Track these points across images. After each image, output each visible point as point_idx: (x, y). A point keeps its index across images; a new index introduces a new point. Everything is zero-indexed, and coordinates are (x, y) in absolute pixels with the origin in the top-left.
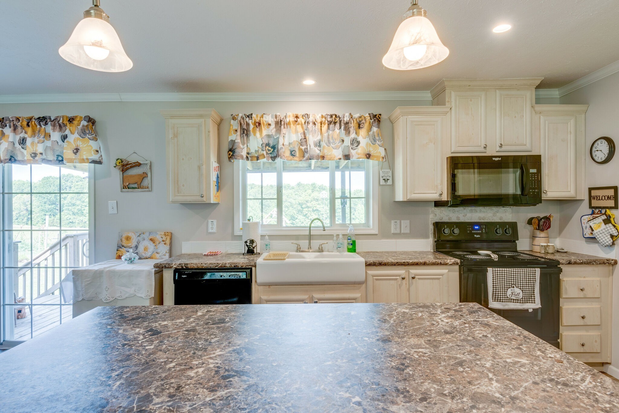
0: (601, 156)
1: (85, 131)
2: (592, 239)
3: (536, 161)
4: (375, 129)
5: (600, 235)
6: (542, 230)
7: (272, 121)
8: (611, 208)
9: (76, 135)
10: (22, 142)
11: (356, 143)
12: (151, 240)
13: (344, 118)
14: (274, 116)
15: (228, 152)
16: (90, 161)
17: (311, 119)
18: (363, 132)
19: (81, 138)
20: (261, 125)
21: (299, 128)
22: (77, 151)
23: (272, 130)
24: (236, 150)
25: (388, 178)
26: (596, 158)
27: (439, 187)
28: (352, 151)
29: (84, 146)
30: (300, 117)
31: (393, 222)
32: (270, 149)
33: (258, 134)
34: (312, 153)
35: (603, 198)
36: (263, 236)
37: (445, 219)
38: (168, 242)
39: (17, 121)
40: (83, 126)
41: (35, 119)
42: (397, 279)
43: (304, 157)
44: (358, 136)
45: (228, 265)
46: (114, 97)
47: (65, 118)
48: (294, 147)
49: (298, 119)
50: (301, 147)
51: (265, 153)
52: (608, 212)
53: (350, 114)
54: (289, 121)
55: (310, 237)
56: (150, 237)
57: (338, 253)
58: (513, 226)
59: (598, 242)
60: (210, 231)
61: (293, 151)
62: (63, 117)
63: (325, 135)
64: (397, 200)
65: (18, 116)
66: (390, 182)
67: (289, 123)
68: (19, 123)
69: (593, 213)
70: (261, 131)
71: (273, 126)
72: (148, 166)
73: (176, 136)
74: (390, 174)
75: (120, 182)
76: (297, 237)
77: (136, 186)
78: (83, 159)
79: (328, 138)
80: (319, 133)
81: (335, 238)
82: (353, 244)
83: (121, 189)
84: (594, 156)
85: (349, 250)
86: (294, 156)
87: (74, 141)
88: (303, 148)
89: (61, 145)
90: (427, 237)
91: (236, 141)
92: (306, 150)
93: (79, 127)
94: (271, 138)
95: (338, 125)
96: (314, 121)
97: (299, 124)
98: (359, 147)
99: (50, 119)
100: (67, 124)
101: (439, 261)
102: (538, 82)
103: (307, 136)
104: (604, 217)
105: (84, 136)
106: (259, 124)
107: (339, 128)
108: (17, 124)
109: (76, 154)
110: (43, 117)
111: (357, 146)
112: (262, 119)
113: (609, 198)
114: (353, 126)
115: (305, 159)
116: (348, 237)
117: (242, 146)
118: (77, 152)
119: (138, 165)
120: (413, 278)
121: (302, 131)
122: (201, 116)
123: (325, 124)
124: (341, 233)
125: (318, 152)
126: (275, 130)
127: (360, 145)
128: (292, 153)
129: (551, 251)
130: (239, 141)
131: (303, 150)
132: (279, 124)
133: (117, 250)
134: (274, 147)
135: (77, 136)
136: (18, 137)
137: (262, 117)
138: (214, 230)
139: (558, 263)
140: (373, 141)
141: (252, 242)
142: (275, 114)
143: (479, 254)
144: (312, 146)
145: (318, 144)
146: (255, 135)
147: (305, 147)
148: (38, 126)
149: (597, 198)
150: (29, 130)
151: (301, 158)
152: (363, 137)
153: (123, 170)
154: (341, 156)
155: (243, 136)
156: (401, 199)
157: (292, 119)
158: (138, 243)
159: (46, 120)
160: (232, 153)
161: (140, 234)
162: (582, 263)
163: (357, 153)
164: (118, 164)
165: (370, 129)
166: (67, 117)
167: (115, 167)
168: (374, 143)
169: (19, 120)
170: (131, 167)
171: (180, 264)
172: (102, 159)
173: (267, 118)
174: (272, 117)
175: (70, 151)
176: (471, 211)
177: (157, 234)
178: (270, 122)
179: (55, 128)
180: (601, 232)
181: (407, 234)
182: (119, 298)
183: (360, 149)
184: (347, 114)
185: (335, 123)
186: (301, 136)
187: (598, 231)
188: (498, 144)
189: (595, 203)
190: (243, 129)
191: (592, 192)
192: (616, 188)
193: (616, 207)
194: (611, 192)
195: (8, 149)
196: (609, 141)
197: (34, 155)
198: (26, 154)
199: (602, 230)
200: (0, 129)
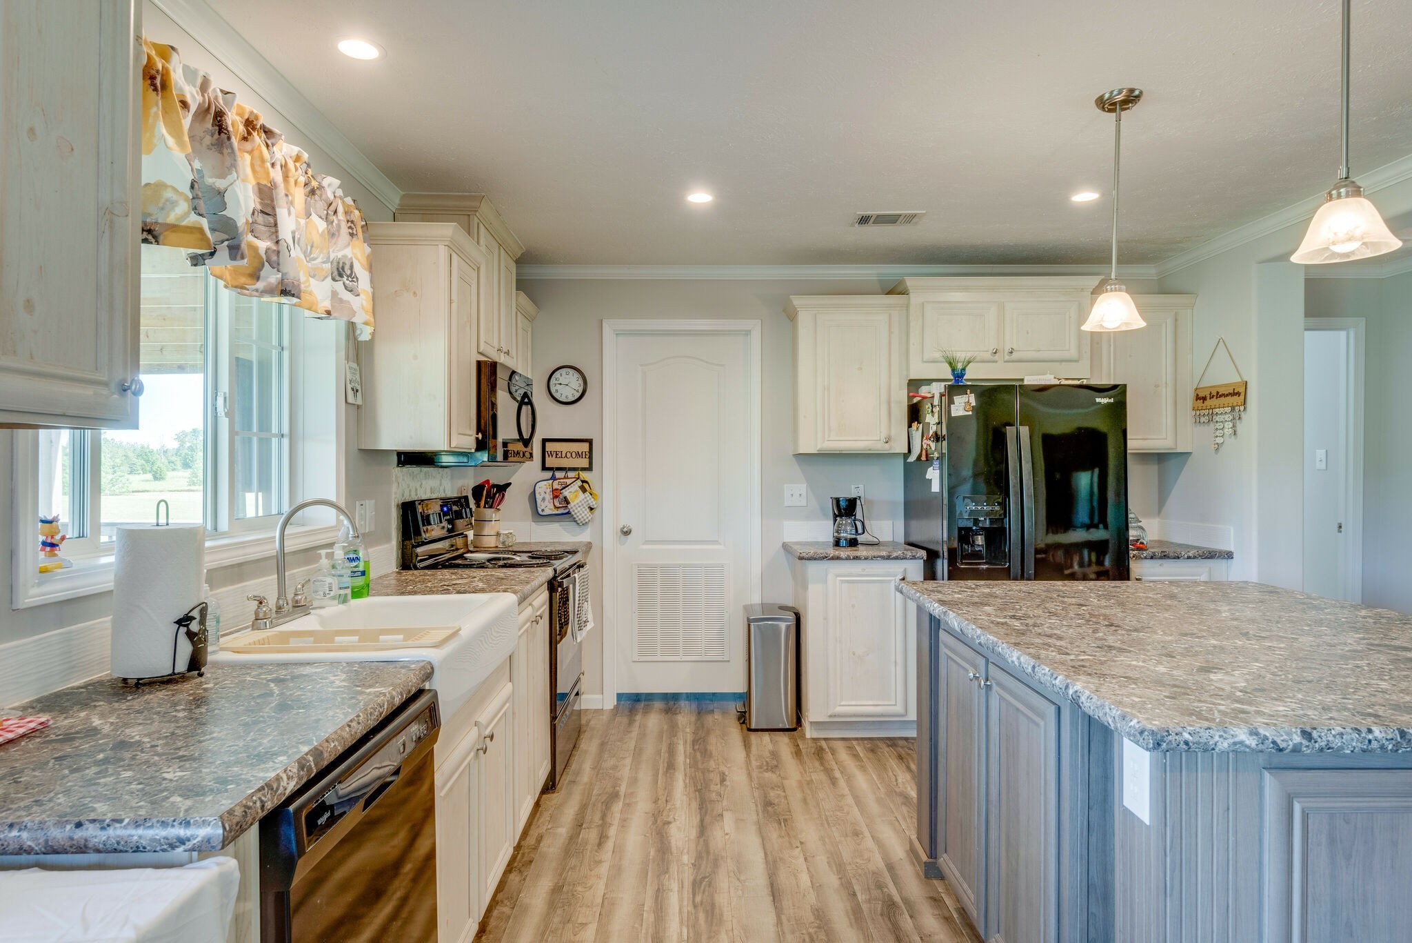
0: (569, 393)
2: (560, 516)
5: (579, 509)
8: (584, 469)
11: (351, 273)
13: (323, 185)
14: (199, 81)
25: (357, 386)
26: (557, 396)
27: (474, 421)
28: (349, 297)
31: (358, 505)
35: (569, 455)
37: (407, 495)
43: (256, 276)
50: (252, 238)
52: (584, 475)
63: (301, 223)
66: (359, 399)
69: (555, 478)
74: (359, 377)
79: (303, 236)
84: (553, 391)
90: (388, 541)
95: (317, 202)
97: (251, 152)
98: (360, 289)
102: (519, 254)
103: (275, 207)
104: (578, 483)
107: (320, 212)
111: (357, 287)
112: (168, 65)
113: (578, 455)
115: (260, 285)
123: (300, 186)
127: (360, 284)
131: (262, 252)
147: (270, 244)
149: (557, 454)
152: (359, 262)
174: (191, 78)
176: (426, 476)
178: (189, 100)
180: (580, 504)
181: (369, 534)
185: (311, 193)
187: (575, 503)
189: (550, 462)
191: (548, 445)
192: (590, 442)
193: (590, 469)
194: (584, 447)
196: (580, 373)
199: (580, 501)
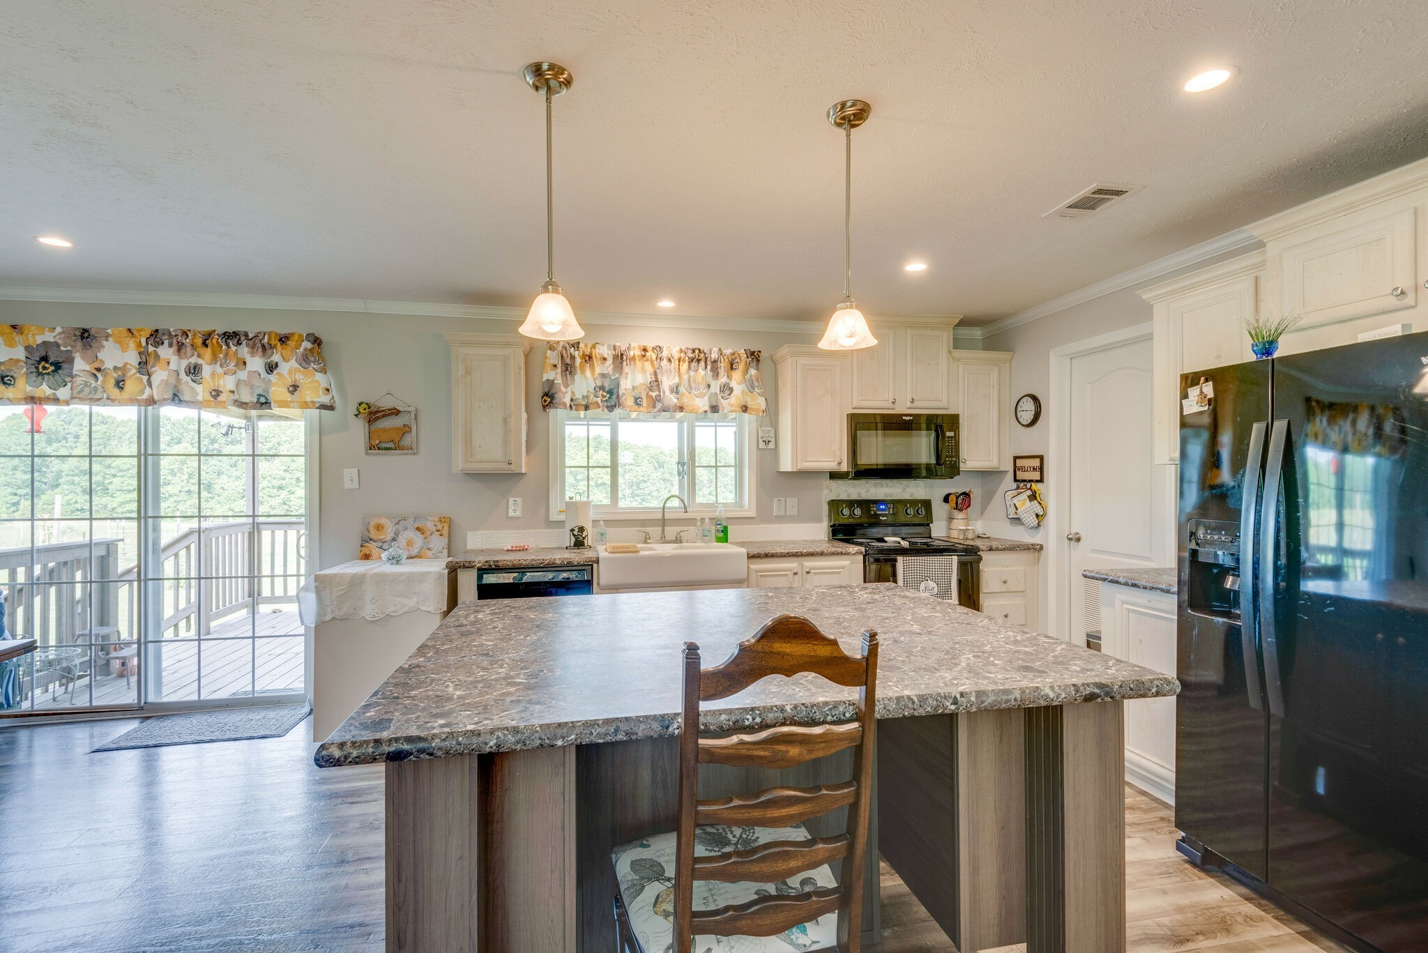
0: (1027, 417)
1: (307, 358)
2: (1017, 520)
3: (954, 421)
4: (753, 372)
5: (1025, 515)
6: (961, 510)
7: (608, 354)
8: (1037, 481)
9: (293, 363)
10: (193, 371)
11: (727, 389)
12: (418, 529)
13: (711, 354)
14: (612, 347)
15: (543, 397)
16: (317, 405)
17: (665, 354)
18: (737, 375)
19: (302, 369)
20: (593, 360)
21: (648, 365)
22: (294, 388)
23: (608, 367)
24: (556, 396)
25: (769, 439)
26: (1021, 420)
27: (838, 453)
28: (722, 401)
29: (308, 381)
30: (650, 349)
31: (775, 500)
32: (605, 394)
33: (588, 373)
34: (667, 402)
35: (1029, 469)
36: (595, 522)
37: (844, 497)
38: (445, 531)
39: (185, 336)
40: (306, 349)
41: (218, 335)
42: (787, 574)
43: (654, 407)
44: (731, 380)
45: (558, 562)
46: (356, 306)
47: (273, 336)
48: (640, 393)
49: (647, 353)
50: (650, 393)
51: (599, 400)
52: (1034, 486)
53: (720, 350)
54: (634, 355)
55: (663, 522)
56: (417, 525)
57: (703, 544)
58: (927, 504)
59: (1022, 524)
60: (511, 514)
61: (639, 398)
62: (270, 334)
63: (686, 377)
64: (782, 469)
65: (185, 328)
66: (772, 445)
67: (633, 358)
68: (188, 340)
69: (1018, 488)
70: (592, 368)
71: (610, 361)
72: (413, 416)
73: (468, 372)
74: (772, 434)
75: (365, 439)
76: (643, 523)
77: (391, 445)
78: (306, 402)
79: (689, 381)
80: (677, 374)
81: (699, 523)
82: (725, 531)
83: (367, 450)
84: (1019, 417)
85: (719, 540)
86: (640, 405)
87: (290, 372)
88: (654, 394)
89: (264, 379)
90: (819, 521)
91: (556, 382)
92: (658, 398)
93: (298, 351)
94: (606, 378)
95: (702, 363)
96: (670, 356)
97: (647, 360)
98: (732, 395)
99: (246, 335)
100: (276, 345)
101: (840, 550)
102: (957, 321)
103: (659, 377)
104: (1029, 493)
105: (306, 366)
106: (590, 357)
107: (704, 367)
108: (184, 341)
109: (293, 394)
110: (234, 332)
111: (729, 395)
112: (593, 350)
113: (1034, 469)
114: (723, 366)
115: (656, 410)
116: (716, 521)
117: (563, 389)
118: (295, 390)
119: (395, 412)
120: (808, 573)
121: (652, 370)
122: (508, 345)
123: (684, 361)
124: (707, 516)
125: (675, 401)
126: (612, 366)
127: (734, 393)
128: (637, 401)
129: (970, 536)
130: (560, 381)
131: (654, 397)
132: (620, 358)
133: (362, 546)
134: (610, 392)
135: (296, 365)
136: (184, 363)
137: (594, 347)
138: (518, 514)
139: (978, 549)
140: (750, 388)
141: (581, 529)
142: (613, 344)
143: (886, 542)
144: (668, 393)
145: (675, 390)
146: (583, 372)
147: (657, 393)
148: (224, 347)
149: (1023, 469)
150: (208, 353)
151: (651, 409)
152: (737, 381)
153: (369, 422)
154: (707, 408)
155: (566, 375)
156: (789, 469)
157: (638, 353)
158: (397, 534)
159: (238, 337)
160: (549, 400)
161: (399, 521)
162: (1004, 550)
163: (729, 404)
164: (362, 411)
165: (746, 371)
166: (276, 334)
167: (356, 415)
168: (752, 390)
169: (187, 335)
170: (384, 416)
171: (486, 562)
172: (334, 402)
173: (601, 349)
174: (609, 349)
175: (282, 390)
176: (876, 485)
177: (428, 520)
178: (606, 356)
179: (255, 351)
180: (1026, 511)
181: (794, 516)
182: (393, 614)
183: (733, 399)
184: (715, 349)
185: (699, 361)
186: (650, 378)
187: (1022, 509)
188: (909, 399)
189: (1020, 475)
190: (567, 364)
191: (1017, 460)
192: (1041, 457)
193: (1041, 481)
194: (1036, 463)
195: (166, 383)
196: (1035, 399)
197: (216, 393)
198: (201, 392)
199: (1027, 508)
200: (151, 349)
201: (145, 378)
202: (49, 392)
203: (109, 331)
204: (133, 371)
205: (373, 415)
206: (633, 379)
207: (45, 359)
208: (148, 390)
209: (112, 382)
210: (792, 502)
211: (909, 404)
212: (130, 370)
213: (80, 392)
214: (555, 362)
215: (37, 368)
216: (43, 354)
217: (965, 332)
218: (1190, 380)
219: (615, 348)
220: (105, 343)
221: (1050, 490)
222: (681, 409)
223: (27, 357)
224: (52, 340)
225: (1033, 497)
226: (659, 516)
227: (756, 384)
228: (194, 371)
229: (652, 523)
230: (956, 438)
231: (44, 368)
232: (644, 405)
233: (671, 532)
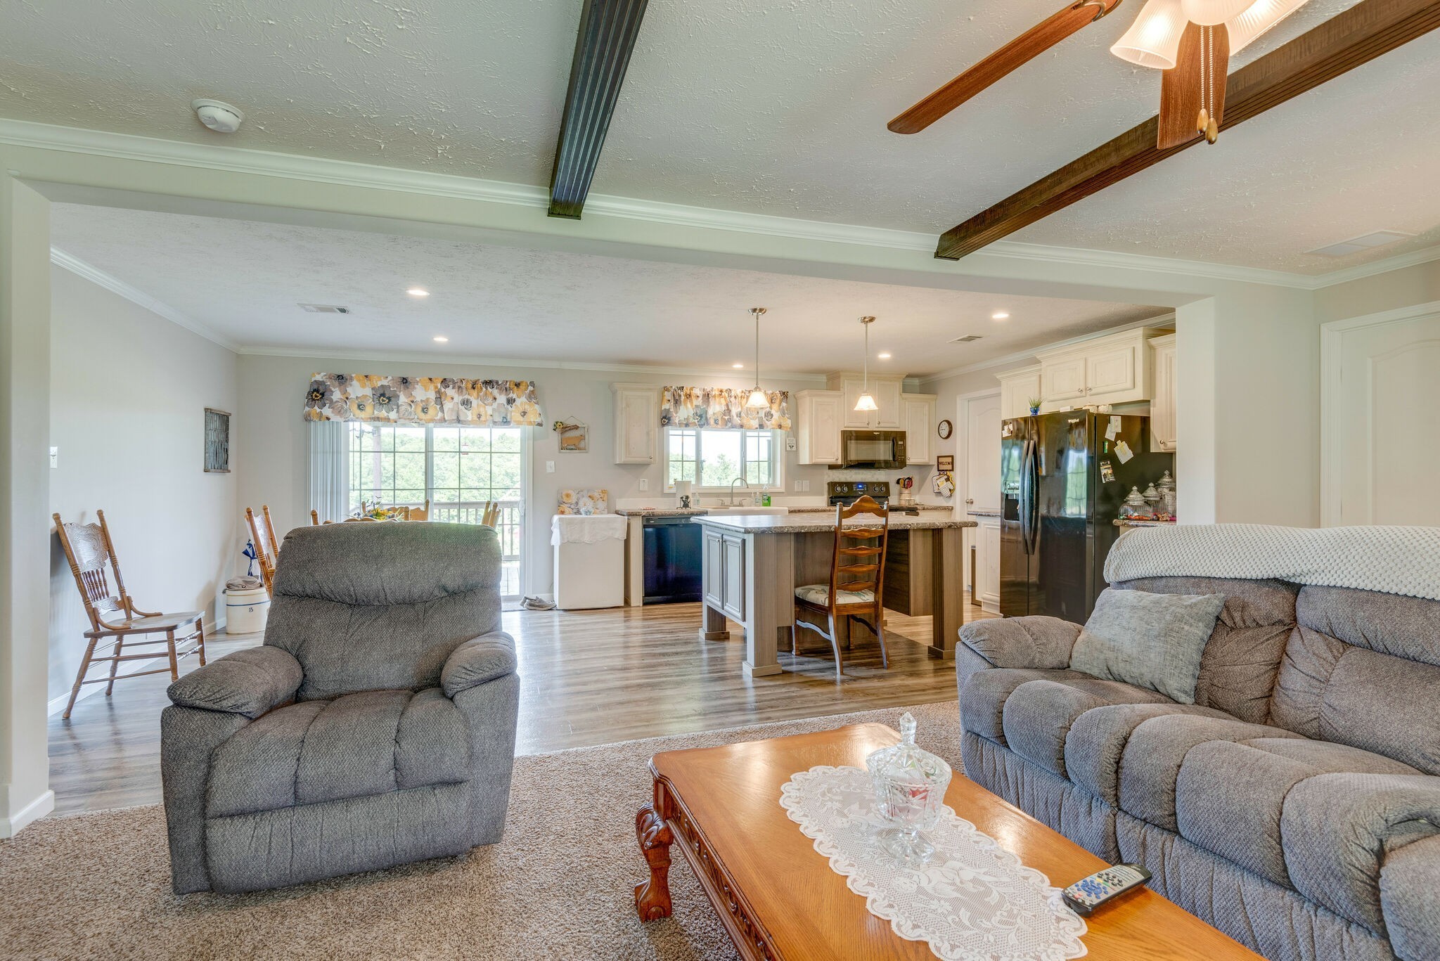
0: (945, 433)
1: (530, 396)
2: (939, 493)
3: (902, 435)
4: (784, 404)
5: (943, 490)
6: (907, 488)
7: (701, 394)
8: (950, 470)
9: (523, 399)
11: (769, 415)
12: (589, 497)
15: (661, 419)
16: (534, 423)
17: (733, 393)
18: (775, 406)
19: (527, 402)
20: (691, 397)
21: (722, 400)
22: (524, 413)
23: (699, 402)
24: (670, 418)
25: (793, 445)
26: (941, 435)
27: (836, 453)
28: (767, 422)
29: (531, 409)
30: (724, 391)
31: (796, 482)
32: (698, 418)
33: (689, 405)
34: (734, 423)
35: (945, 463)
36: (693, 493)
37: (837, 480)
38: (605, 500)
39: (461, 383)
40: (530, 391)
41: (481, 382)
43: (726, 425)
44: (771, 409)
46: (555, 365)
47: (512, 383)
48: (719, 417)
49: (723, 393)
50: (724, 416)
51: (694, 421)
52: (949, 473)
53: (765, 391)
54: (715, 394)
55: (732, 495)
56: (589, 494)
57: (756, 507)
58: (886, 485)
59: (942, 495)
60: (642, 489)
61: (718, 419)
62: (510, 382)
63: (745, 407)
64: (802, 463)
65: (462, 378)
66: (794, 449)
67: (714, 396)
68: (463, 385)
69: (940, 474)
70: (692, 403)
71: (701, 398)
72: (586, 430)
73: (628, 406)
74: (795, 442)
75: (559, 443)
76: (718, 495)
77: (573, 447)
78: (531, 422)
79: (747, 410)
80: (740, 406)
81: (753, 495)
82: (769, 499)
83: (560, 450)
84: (940, 433)
85: (765, 505)
86: (718, 424)
87: (521, 404)
88: (726, 418)
89: (507, 408)
90: (823, 495)
91: (670, 410)
92: (729, 420)
93: (526, 392)
94: (700, 408)
96: (736, 395)
97: (723, 397)
99: (497, 382)
100: (514, 388)
102: (905, 376)
103: (730, 407)
104: (946, 477)
105: (529, 401)
106: (689, 396)
108: (461, 386)
109: (524, 417)
110: (490, 381)
111: (771, 418)
112: (691, 391)
113: (949, 463)
115: (727, 427)
116: (763, 494)
117: (674, 414)
118: (525, 415)
119: (576, 427)
121: (725, 404)
122: (650, 390)
123: (744, 398)
124: (758, 491)
125: (739, 421)
126: (702, 401)
127: (773, 417)
128: (716, 421)
129: (912, 504)
130: (672, 410)
132: (707, 396)
133: (558, 507)
134: (701, 416)
135: (525, 400)
136: (461, 398)
137: (691, 389)
138: (646, 488)
139: (917, 509)
140: (783, 414)
141: (687, 497)
142: (703, 387)
144: (735, 417)
145: (739, 415)
146: (686, 404)
147: (729, 417)
148: (484, 389)
149: (942, 463)
150: (475, 393)
151: (724, 426)
152: (775, 410)
153: (561, 433)
154: (757, 426)
155: (676, 406)
156: (808, 463)
157: (717, 393)
158: (578, 499)
159: (492, 384)
160: (666, 421)
161: (579, 493)
162: (931, 509)
163: (771, 424)
164: (557, 427)
165: (780, 405)
166: (515, 382)
167: (554, 430)
168: (784, 416)
169: (463, 382)
170: (570, 430)
172: (543, 422)
173: (696, 390)
174: (700, 390)
175: (518, 415)
176: (856, 473)
177: (595, 492)
178: (698, 395)
179: (502, 392)
180: (944, 488)
181: (807, 492)
183: (773, 421)
186: (724, 408)
187: (942, 487)
188: (877, 422)
189: (941, 467)
190: (676, 400)
191: (940, 459)
192: (952, 457)
193: (952, 470)
194: (949, 460)
195: (452, 410)
196: (949, 423)
197: (479, 416)
198: (469, 415)
199: (944, 486)
200: (443, 390)
201: (438, 407)
202: (386, 414)
203: (418, 379)
204: (433, 403)
205: (563, 428)
206: (715, 408)
207: (383, 395)
208: (440, 414)
209: (420, 409)
210: (806, 483)
211: (877, 425)
212: (431, 402)
213: (404, 415)
214: (670, 399)
215: (379, 400)
216: (382, 392)
217: (909, 381)
218: (1005, 423)
219: (704, 390)
220: (416, 386)
221: (957, 475)
222: (742, 426)
223: (373, 394)
224: (387, 384)
225: (948, 480)
226: (730, 491)
227: (786, 412)
228: (466, 403)
229: (726, 495)
230: (904, 446)
231: (383, 400)
232: (720, 423)
233: (736, 500)
